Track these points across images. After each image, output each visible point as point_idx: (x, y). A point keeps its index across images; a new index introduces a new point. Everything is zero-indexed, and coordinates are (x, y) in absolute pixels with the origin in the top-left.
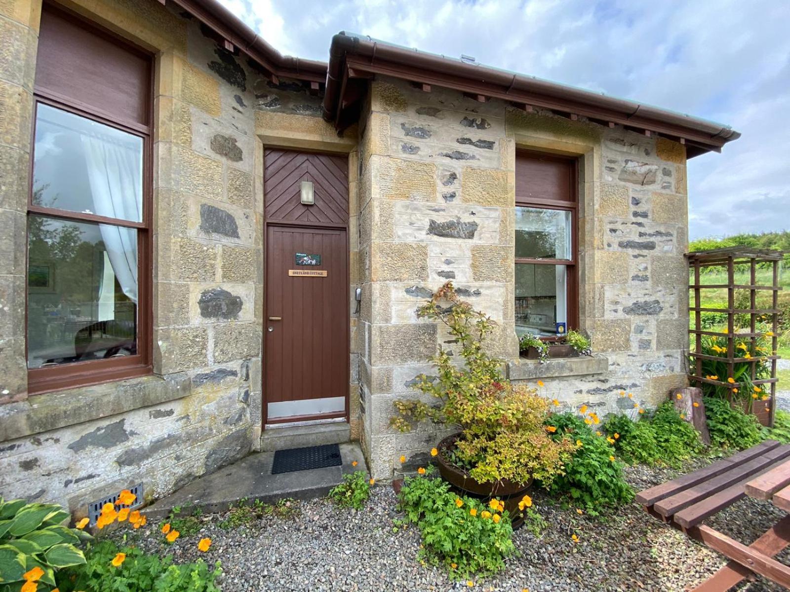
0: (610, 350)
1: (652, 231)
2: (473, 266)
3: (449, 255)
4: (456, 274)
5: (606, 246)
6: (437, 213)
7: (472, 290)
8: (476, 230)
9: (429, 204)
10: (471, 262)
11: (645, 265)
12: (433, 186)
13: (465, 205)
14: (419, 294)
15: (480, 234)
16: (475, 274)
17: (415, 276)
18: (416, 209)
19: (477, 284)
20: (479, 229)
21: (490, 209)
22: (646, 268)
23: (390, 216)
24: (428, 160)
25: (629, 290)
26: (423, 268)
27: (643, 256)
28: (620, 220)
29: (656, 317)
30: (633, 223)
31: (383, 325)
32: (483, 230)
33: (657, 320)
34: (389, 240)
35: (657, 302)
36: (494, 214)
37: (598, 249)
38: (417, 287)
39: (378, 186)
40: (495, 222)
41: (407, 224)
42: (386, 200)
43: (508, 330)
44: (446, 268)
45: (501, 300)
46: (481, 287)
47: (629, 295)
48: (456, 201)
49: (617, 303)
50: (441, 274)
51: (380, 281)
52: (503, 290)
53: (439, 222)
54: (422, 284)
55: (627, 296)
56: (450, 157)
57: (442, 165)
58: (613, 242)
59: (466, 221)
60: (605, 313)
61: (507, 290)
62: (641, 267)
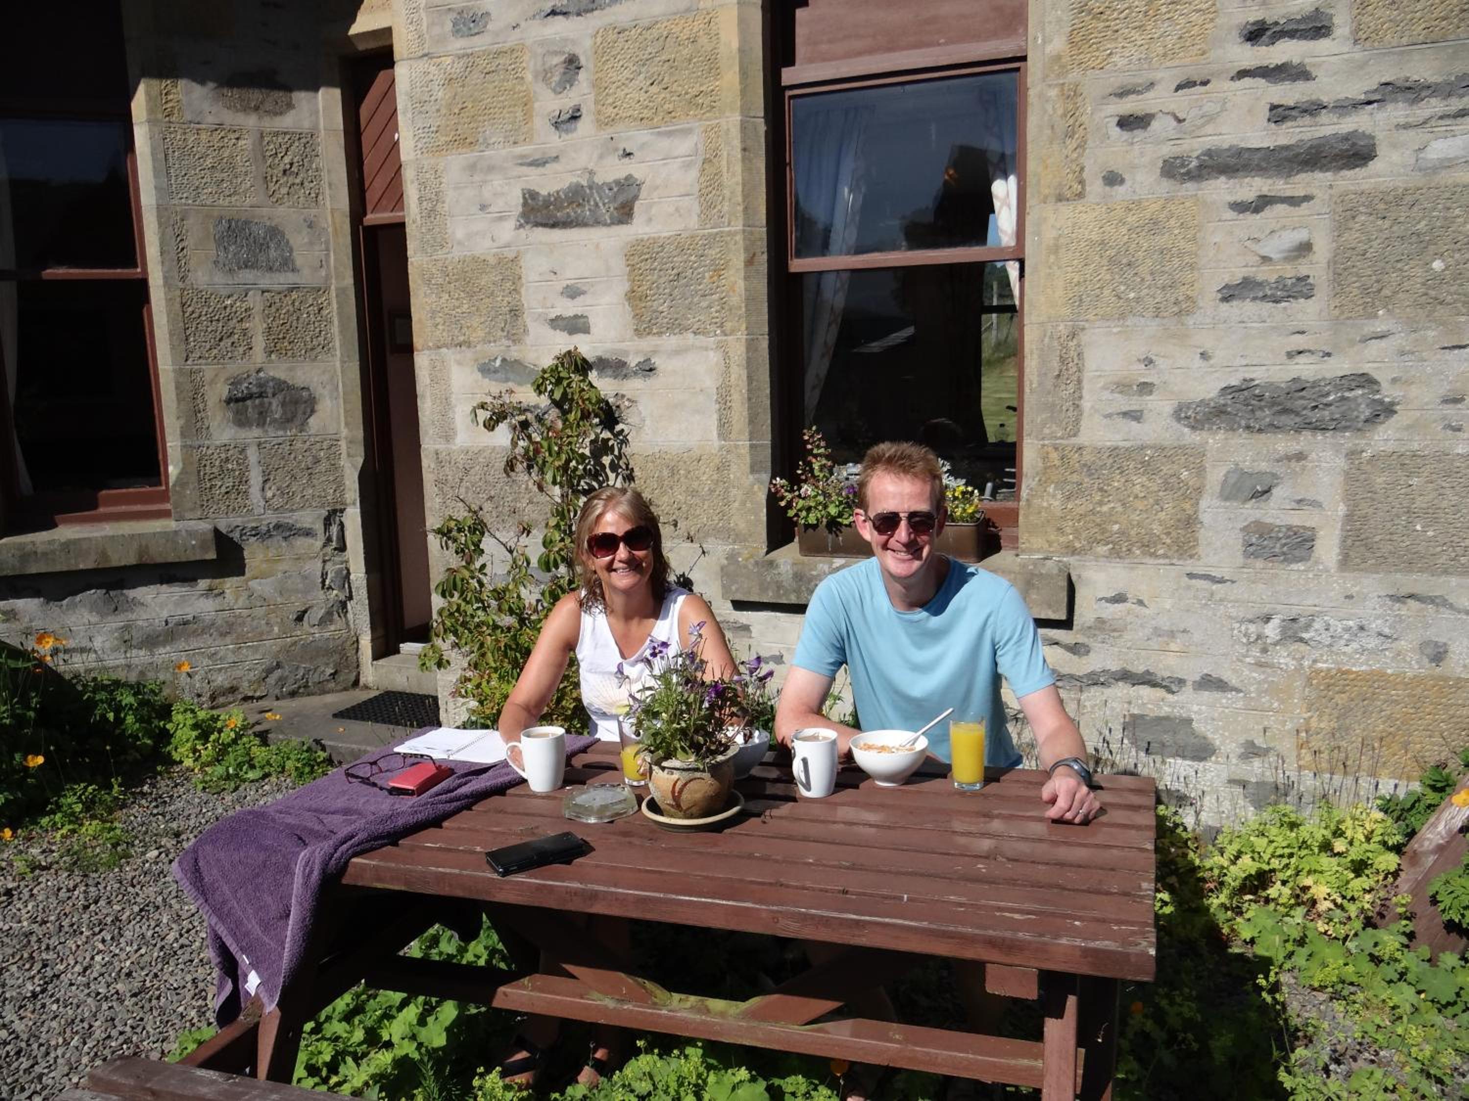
0: (1102, 549)
1: (1356, 90)
2: (634, 297)
3: (570, 274)
4: (592, 321)
5: (1095, 187)
6: (541, 170)
7: (633, 361)
8: (636, 197)
9: (519, 150)
10: (627, 287)
11: (1302, 236)
12: (527, 103)
13: (605, 134)
14: (511, 376)
15: (650, 206)
16: (638, 316)
17: (500, 333)
18: (491, 169)
19: (648, 343)
20: (643, 194)
21: (670, 134)
22: (1305, 248)
23: (438, 197)
24: (512, 40)
25: (1207, 341)
26: (515, 312)
27: (1293, 201)
28: (1168, 78)
29: (1347, 440)
30: (1243, 74)
31: (441, 446)
32: (655, 194)
33: (1352, 454)
34: (440, 255)
35: (1366, 381)
36: (684, 146)
37: (1060, 198)
38: (504, 360)
39: (411, 134)
40: (687, 166)
41: (475, 209)
42: (428, 162)
43: (734, 468)
44: (568, 308)
45: (710, 383)
46: (655, 352)
47: (1204, 355)
48: (585, 126)
49: (1146, 388)
50: (557, 323)
51: (429, 348)
52: (714, 357)
53: (544, 192)
54: (514, 354)
55: (1198, 362)
56: (565, 14)
57: (542, 43)
58: (1133, 167)
59: (610, 178)
60: (1084, 423)
61: (726, 356)
62: (1274, 247)
